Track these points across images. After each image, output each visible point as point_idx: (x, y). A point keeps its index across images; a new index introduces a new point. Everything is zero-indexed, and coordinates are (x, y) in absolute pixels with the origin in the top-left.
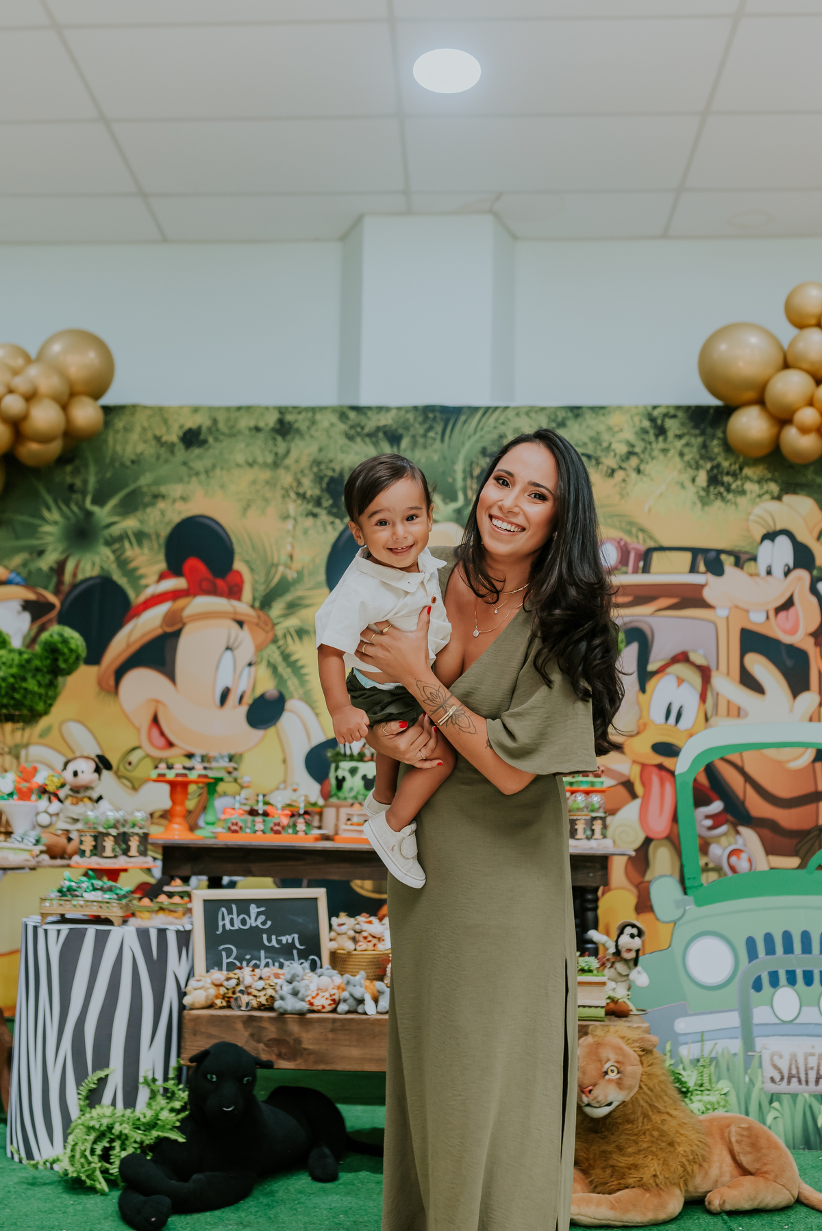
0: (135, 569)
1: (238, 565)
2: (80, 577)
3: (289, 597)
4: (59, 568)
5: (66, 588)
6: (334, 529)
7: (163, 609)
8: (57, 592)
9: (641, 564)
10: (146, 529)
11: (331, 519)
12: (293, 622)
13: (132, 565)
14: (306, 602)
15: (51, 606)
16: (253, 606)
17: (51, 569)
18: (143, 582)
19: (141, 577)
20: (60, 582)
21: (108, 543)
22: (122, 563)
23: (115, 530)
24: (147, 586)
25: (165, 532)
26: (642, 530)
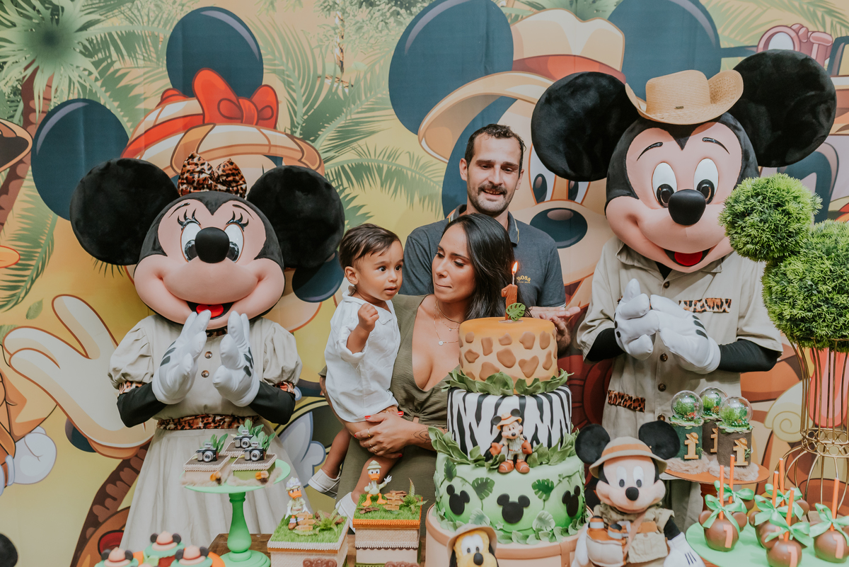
0: (129, 88)
1: (268, 79)
2: (55, 102)
3: (340, 122)
4: (25, 90)
5: (37, 118)
6: (400, 23)
7: (171, 142)
8: (26, 124)
9: (827, 62)
10: (138, 29)
11: (394, 8)
12: (348, 157)
13: (123, 83)
14: (365, 128)
15: (21, 143)
16: (291, 137)
17: (15, 91)
18: (141, 106)
19: (137, 99)
20: (28, 111)
21: (87, 53)
22: (110, 80)
23: (95, 33)
24: (147, 112)
25: (165, 33)
26: (831, 12)
